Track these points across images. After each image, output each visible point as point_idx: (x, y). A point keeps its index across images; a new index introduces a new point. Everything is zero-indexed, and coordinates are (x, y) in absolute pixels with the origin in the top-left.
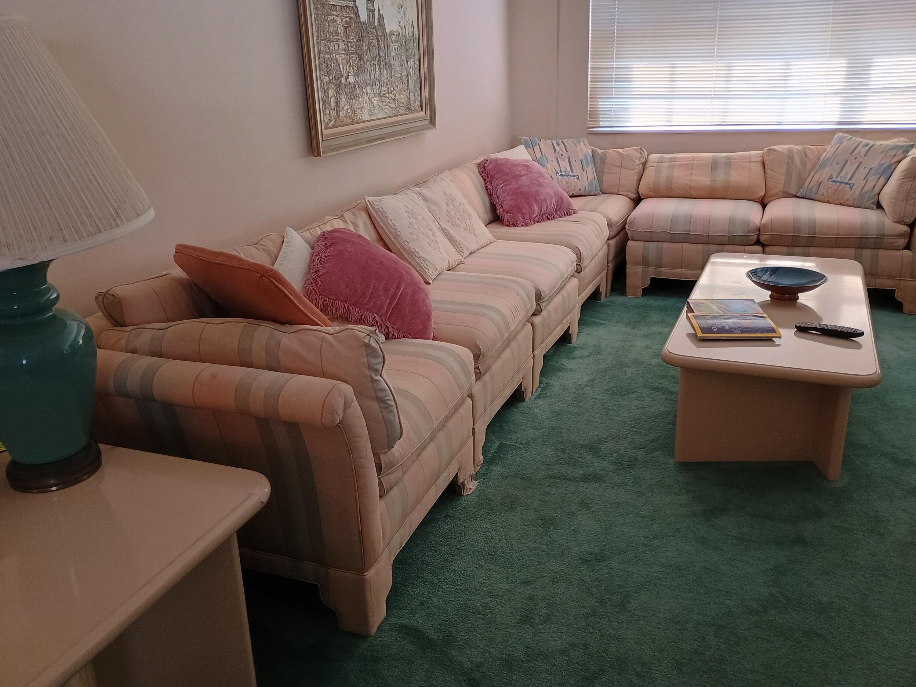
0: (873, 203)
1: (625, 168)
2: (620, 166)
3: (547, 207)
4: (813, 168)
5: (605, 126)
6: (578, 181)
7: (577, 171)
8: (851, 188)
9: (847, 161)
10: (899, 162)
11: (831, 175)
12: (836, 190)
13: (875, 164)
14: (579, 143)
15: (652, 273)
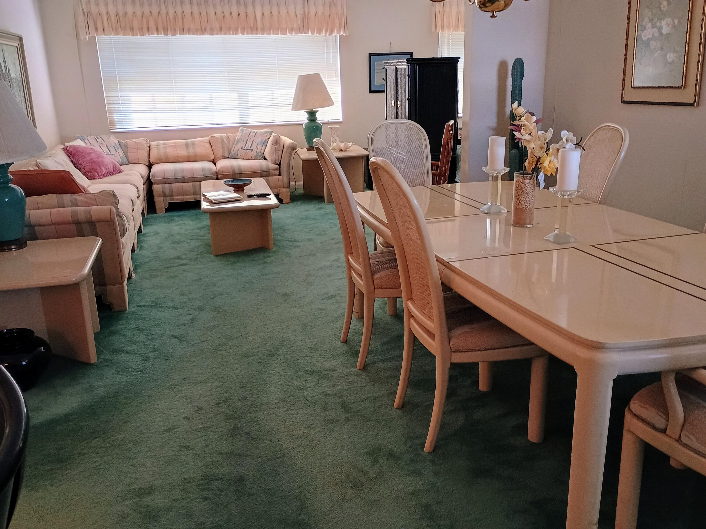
0: (262, 157)
1: (139, 149)
2: (136, 148)
3: (109, 169)
4: (234, 144)
5: (119, 128)
6: (114, 157)
7: (113, 152)
8: (252, 152)
9: (247, 140)
10: (269, 139)
11: (242, 146)
12: (246, 153)
13: (259, 140)
14: (110, 137)
15: (169, 200)
